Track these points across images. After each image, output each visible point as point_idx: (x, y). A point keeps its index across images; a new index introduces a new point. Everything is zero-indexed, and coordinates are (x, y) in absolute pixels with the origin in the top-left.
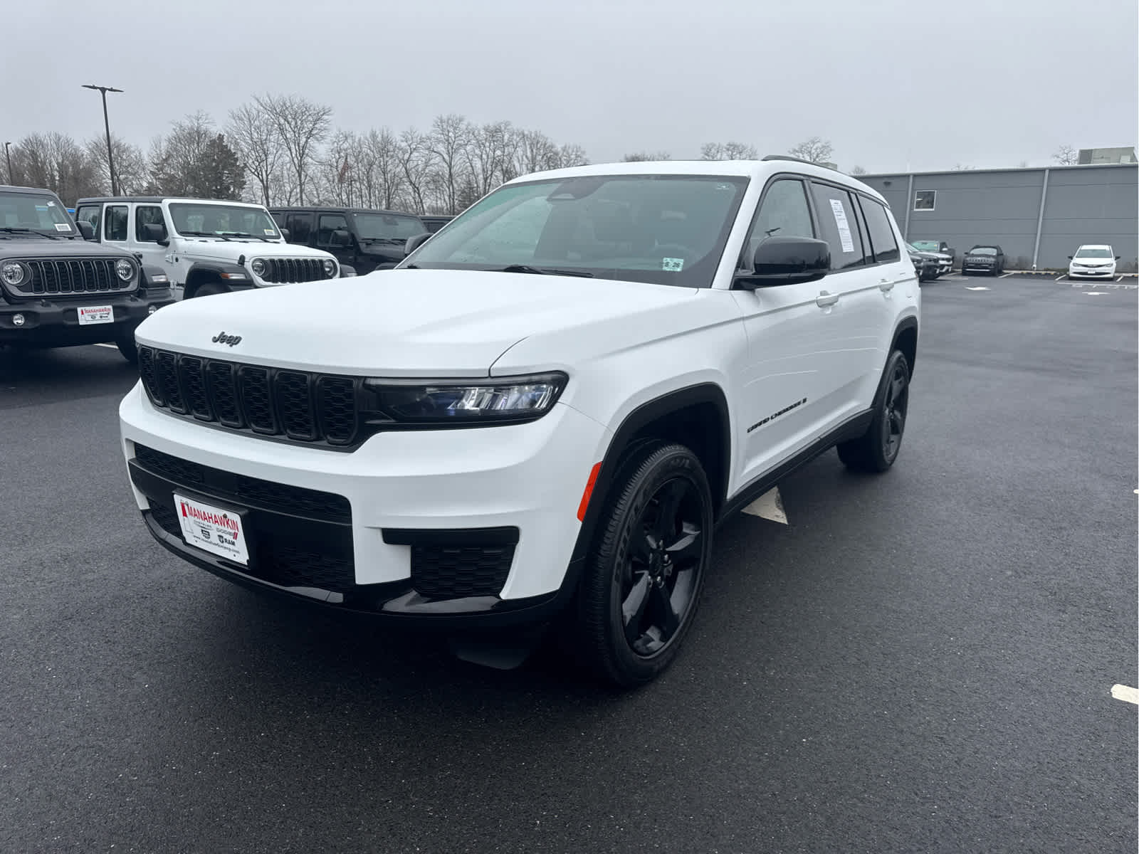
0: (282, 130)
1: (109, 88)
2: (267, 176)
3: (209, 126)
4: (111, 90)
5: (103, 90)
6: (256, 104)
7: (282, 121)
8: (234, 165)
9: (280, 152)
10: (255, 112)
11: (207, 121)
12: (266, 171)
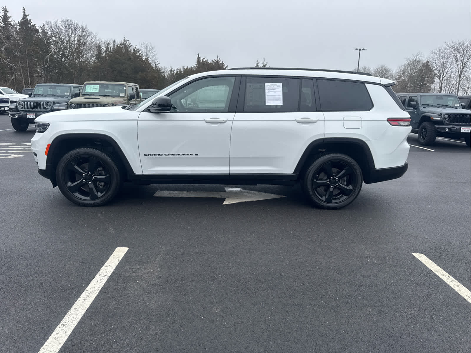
0: (455, 56)
1: (362, 48)
2: (443, 78)
3: (421, 58)
4: (363, 49)
5: (360, 50)
6: (445, 46)
7: (457, 52)
8: (431, 74)
9: (452, 66)
10: (443, 49)
11: (421, 56)
12: (443, 76)
